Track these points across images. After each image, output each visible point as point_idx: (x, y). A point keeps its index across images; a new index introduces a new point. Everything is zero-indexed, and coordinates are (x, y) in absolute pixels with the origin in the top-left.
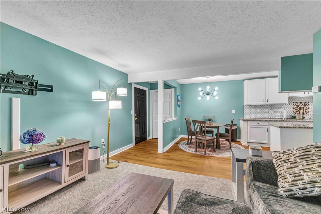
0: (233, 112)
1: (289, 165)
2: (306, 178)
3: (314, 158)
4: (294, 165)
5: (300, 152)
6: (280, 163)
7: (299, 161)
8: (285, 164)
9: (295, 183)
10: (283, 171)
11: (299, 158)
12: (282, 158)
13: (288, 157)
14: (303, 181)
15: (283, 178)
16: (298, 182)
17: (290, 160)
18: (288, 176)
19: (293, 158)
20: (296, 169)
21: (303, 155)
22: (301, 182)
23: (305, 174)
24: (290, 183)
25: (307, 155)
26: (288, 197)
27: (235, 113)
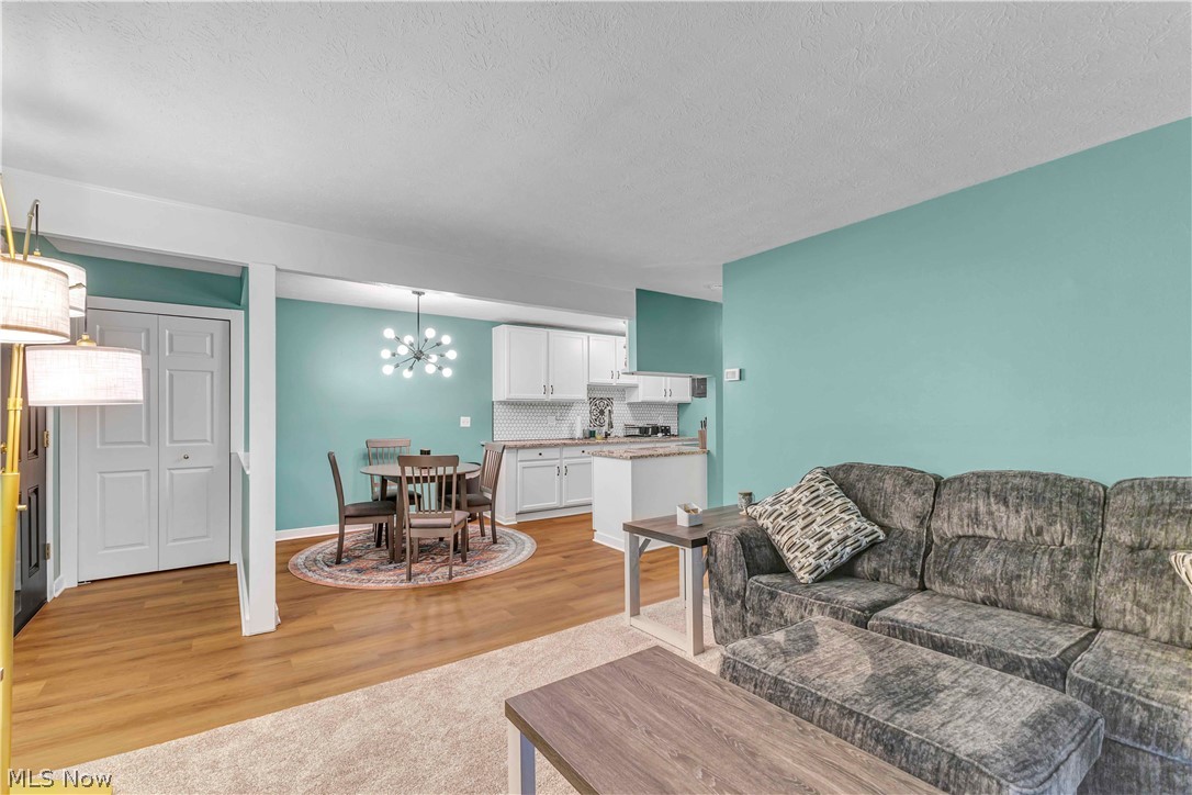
0: (465, 422)
1: (802, 523)
2: (834, 535)
3: (830, 499)
4: (810, 519)
5: (806, 493)
6: (785, 523)
7: (812, 510)
8: (793, 523)
9: (822, 550)
10: (798, 535)
11: (811, 504)
12: (782, 514)
13: (791, 507)
14: (832, 543)
15: (801, 549)
16: (825, 548)
17: (799, 513)
18: (808, 542)
19: (801, 509)
20: (815, 526)
21: (814, 498)
22: (829, 545)
23: (831, 529)
24: (816, 554)
25: (818, 496)
26: (815, 581)
27: (469, 425)
